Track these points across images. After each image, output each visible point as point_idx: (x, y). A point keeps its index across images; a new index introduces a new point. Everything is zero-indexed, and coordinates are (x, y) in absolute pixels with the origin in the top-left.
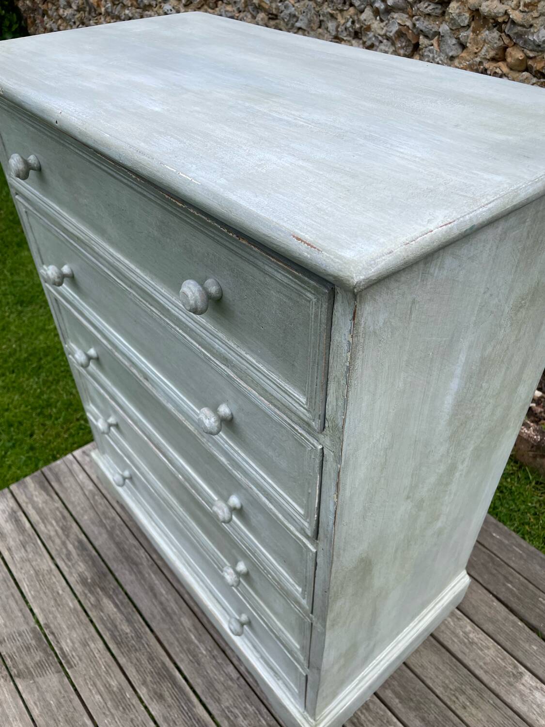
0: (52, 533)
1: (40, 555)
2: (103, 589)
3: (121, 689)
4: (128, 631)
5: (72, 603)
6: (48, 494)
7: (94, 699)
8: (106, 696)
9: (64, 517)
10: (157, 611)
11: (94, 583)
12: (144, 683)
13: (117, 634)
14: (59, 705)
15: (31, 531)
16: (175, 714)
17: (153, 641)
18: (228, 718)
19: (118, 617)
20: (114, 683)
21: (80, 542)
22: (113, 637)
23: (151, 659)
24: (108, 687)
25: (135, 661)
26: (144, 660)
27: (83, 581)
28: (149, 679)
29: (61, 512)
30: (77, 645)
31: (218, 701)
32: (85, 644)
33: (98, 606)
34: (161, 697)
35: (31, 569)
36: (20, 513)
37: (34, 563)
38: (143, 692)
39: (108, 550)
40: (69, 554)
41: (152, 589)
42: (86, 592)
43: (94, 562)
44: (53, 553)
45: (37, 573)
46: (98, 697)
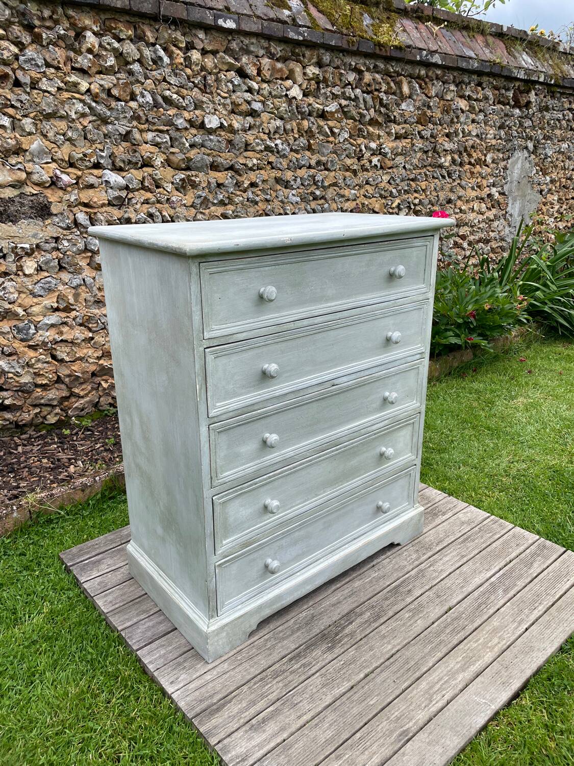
0: (281, 685)
1: (306, 688)
2: (337, 634)
3: (410, 611)
4: (369, 614)
5: (352, 652)
6: (230, 701)
7: (420, 624)
8: (416, 618)
9: (261, 680)
10: (350, 600)
11: (333, 641)
12: (403, 600)
13: (372, 620)
14: (430, 642)
15: (278, 704)
16: (417, 583)
17: (375, 599)
18: (413, 562)
19: (359, 620)
20: (407, 615)
21: (291, 660)
22: (375, 621)
23: (386, 599)
24: (410, 618)
25: (390, 607)
26: (388, 602)
27: (330, 649)
28: (400, 598)
29: (255, 684)
30: (385, 641)
31: (405, 566)
32: (384, 637)
33: (352, 634)
34: (409, 591)
35: (321, 691)
36: (254, 721)
37: (314, 690)
38: (409, 600)
39: (301, 637)
40: (304, 665)
41: (333, 605)
42: (340, 645)
43: (312, 645)
44: (303, 677)
45: (324, 686)
46: (419, 622)
